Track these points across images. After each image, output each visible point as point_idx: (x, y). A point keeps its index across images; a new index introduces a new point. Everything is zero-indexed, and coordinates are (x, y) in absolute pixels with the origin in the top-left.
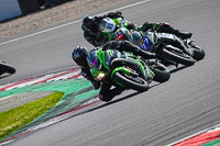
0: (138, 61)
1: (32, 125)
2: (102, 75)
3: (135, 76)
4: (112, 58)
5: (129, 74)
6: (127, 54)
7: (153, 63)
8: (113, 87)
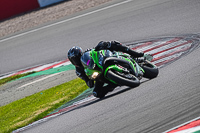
0: (128, 60)
1: (77, 100)
2: (96, 74)
3: (127, 73)
4: (105, 58)
5: (120, 71)
6: (118, 53)
7: (142, 61)
8: (106, 85)
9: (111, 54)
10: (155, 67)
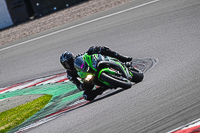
1: (23, 126)
4: (98, 61)
9: (103, 57)
10: (141, 72)
